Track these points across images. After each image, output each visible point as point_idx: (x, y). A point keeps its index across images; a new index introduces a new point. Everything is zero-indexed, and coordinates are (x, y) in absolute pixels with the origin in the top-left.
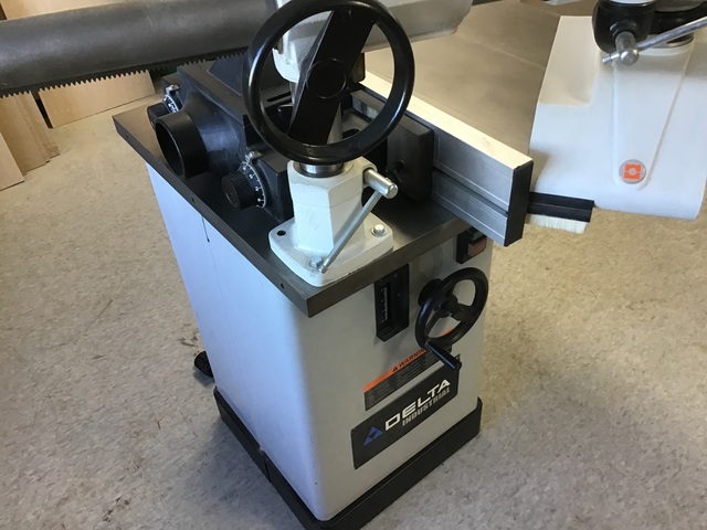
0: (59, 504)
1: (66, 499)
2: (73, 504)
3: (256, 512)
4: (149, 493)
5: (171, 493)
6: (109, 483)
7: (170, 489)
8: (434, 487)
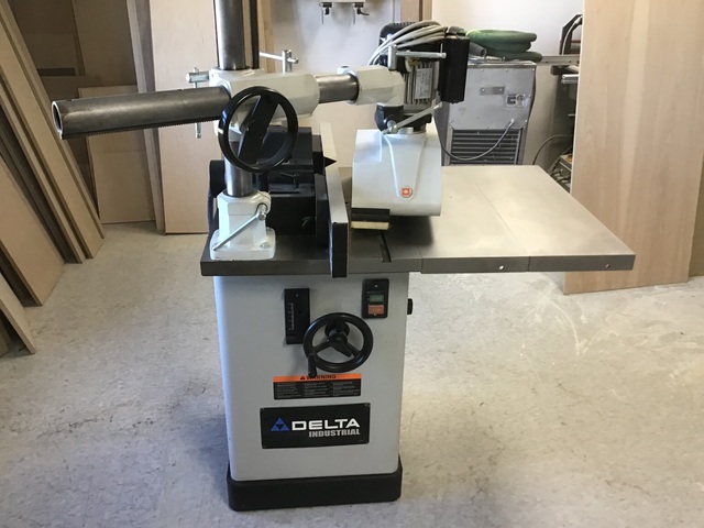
0: (119, 406)
1: (124, 405)
2: (125, 409)
3: (211, 467)
4: (167, 424)
5: (178, 431)
6: (152, 408)
7: (179, 428)
8: (331, 516)
